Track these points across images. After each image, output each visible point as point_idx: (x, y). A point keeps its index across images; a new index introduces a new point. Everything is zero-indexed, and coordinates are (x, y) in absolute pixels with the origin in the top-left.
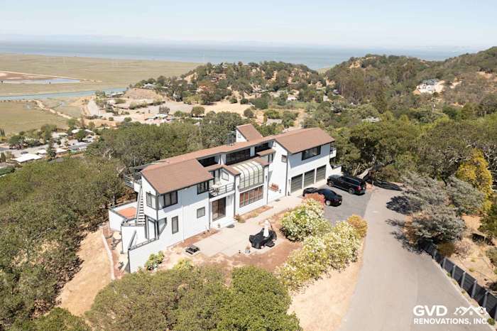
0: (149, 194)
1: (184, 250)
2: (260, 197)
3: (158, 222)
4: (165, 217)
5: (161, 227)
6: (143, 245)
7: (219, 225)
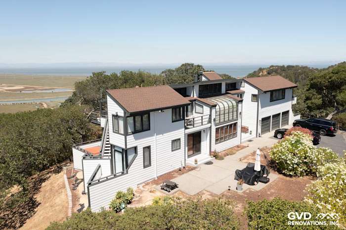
0: (116, 117)
1: (159, 187)
2: (235, 135)
3: (126, 151)
4: (134, 145)
5: (130, 158)
6: (107, 179)
7: (196, 161)
